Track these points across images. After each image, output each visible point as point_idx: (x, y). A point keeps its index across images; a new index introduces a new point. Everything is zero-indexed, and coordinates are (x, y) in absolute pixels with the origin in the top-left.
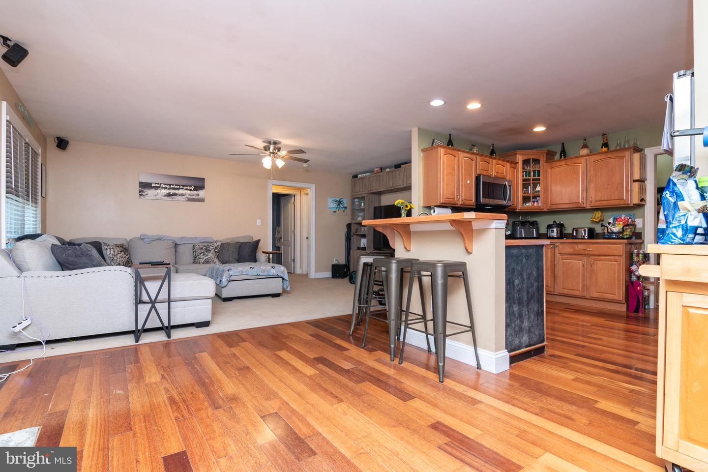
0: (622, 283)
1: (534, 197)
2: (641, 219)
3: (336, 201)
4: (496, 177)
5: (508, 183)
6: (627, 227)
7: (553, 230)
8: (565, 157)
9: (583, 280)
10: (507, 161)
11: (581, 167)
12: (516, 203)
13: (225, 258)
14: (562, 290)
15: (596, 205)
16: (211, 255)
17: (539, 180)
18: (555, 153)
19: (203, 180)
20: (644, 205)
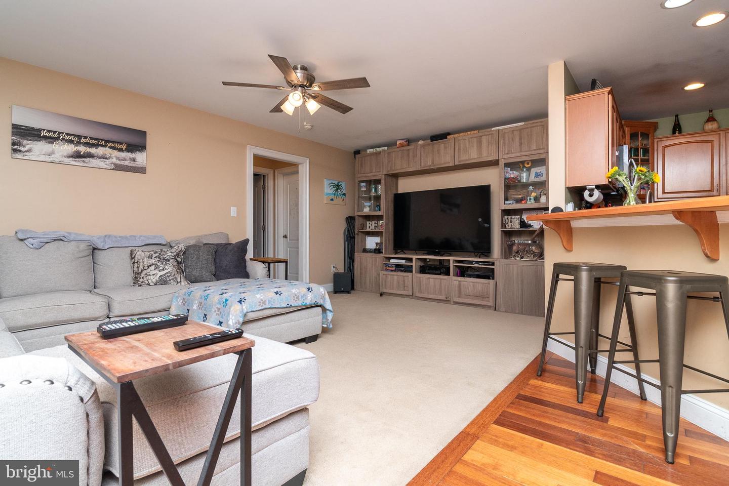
3: (334, 185)
13: (194, 272)
16: (170, 268)
19: (143, 134)
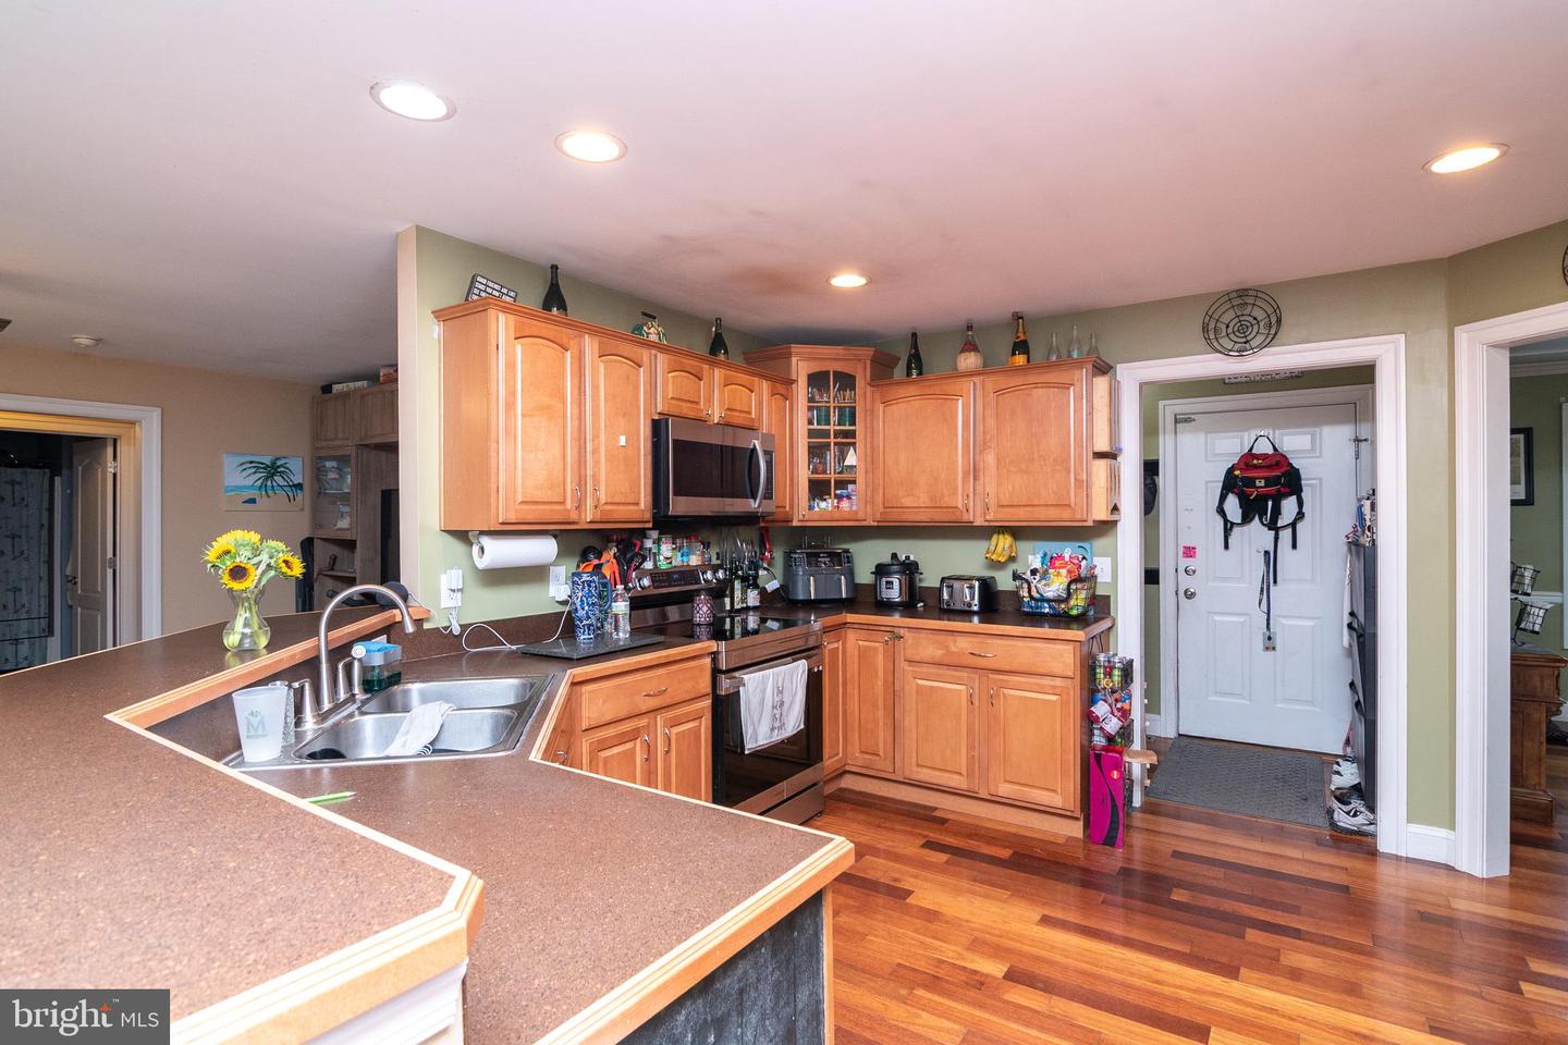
0: (1072, 757)
1: (841, 484)
2: (1108, 560)
3: (257, 467)
4: (726, 425)
5: (762, 444)
6: (1079, 586)
7: (892, 583)
8: (920, 374)
9: (970, 747)
10: (762, 376)
11: (960, 402)
12: (792, 500)
14: (915, 769)
15: (999, 517)
17: (852, 434)
18: (895, 360)
20: (1116, 522)
